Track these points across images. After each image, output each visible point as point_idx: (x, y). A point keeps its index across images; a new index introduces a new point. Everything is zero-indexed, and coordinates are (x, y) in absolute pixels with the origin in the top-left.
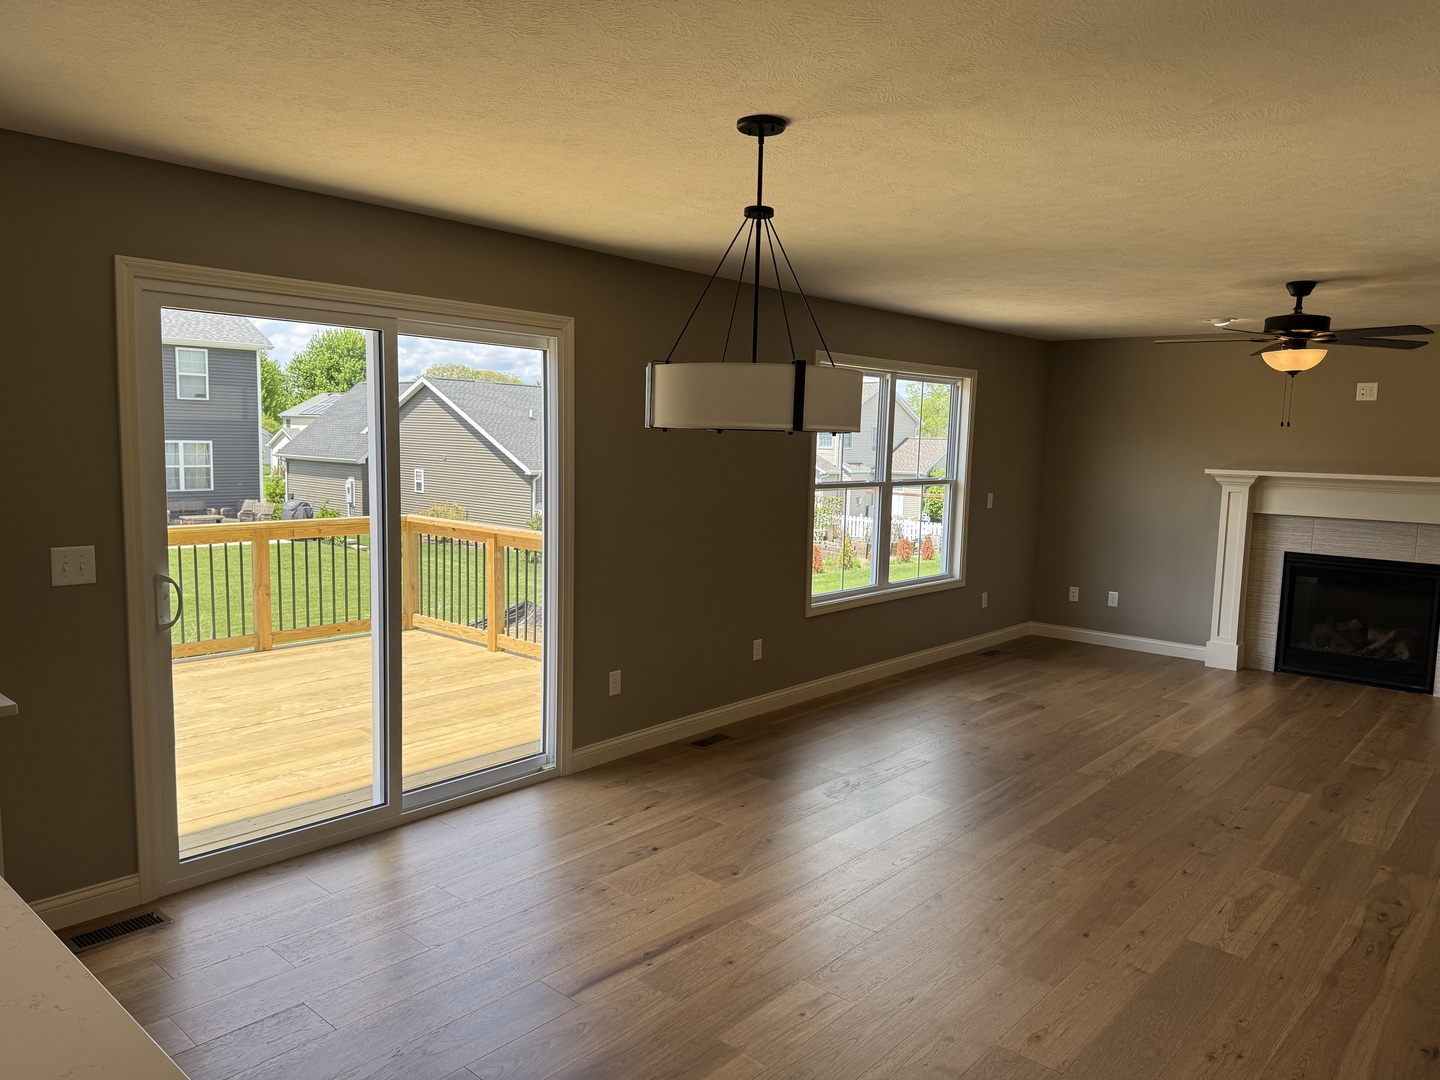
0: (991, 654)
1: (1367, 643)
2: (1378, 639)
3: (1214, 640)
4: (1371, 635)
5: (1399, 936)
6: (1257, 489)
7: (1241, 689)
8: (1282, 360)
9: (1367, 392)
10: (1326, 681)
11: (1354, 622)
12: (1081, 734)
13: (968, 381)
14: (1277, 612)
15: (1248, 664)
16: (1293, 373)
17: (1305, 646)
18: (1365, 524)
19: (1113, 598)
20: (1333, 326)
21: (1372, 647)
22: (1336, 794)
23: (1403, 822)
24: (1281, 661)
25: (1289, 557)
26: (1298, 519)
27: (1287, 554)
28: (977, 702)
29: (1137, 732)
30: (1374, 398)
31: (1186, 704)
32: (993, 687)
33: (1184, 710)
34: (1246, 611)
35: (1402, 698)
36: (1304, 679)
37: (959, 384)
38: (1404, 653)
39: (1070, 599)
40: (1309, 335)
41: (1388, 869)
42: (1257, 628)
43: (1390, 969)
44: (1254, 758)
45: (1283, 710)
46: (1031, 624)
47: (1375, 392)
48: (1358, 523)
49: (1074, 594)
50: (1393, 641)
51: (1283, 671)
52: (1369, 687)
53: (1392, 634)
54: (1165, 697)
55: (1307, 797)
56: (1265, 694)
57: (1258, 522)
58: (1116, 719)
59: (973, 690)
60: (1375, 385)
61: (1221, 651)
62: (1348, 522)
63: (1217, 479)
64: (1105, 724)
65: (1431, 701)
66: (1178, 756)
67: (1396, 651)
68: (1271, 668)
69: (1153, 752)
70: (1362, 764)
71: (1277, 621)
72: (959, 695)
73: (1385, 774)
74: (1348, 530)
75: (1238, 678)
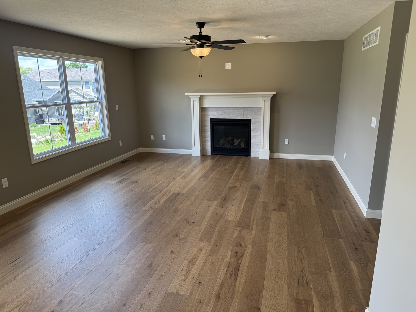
0: (125, 162)
1: (234, 143)
2: (237, 142)
3: (194, 148)
4: (235, 141)
5: (241, 262)
6: (201, 99)
7: (202, 162)
8: (197, 52)
9: (228, 66)
10: (224, 156)
11: (230, 138)
12: (148, 191)
13: (100, 62)
14: (210, 137)
15: (203, 155)
16: (201, 57)
17: (218, 146)
18: (231, 108)
19: (164, 138)
20: (212, 40)
21: (235, 145)
22: (224, 199)
23: (243, 207)
24: (212, 152)
25: (212, 120)
26: (213, 108)
27: (211, 119)
28: (113, 184)
29: (167, 186)
30: (230, 68)
31: (184, 172)
32: (121, 176)
33: (183, 174)
34: (202, 138)
35: (243, 159)
36: (218, 156)
37: (97, 63)
38: (243, 145)
39: (151, 139)
40: (205, 43)
41: (238, 229)
42: (205, 142)
43: (238, 282)
44: (202, 190)
45: (212, 169)
46: (140, 148)
47: (230, 66)
48: (229, 108)
49: (152, 137)
50: (240, 142)
51: (213, 154)
52: (235, 157)
53: (240, 140)
54: (178, 170)
55: (216, 203)
56: (209, 163)
57: (202, 110)
58: (161, 182)
59: (113, 179)
60: (230, 64)
61: (196, 151)
62: (226, 108)
63: (189, 97)
64: (157, 185)
65: (250, 159)
66: (179, 194)
67: (241, 145)
68: (210, 154)
69: (170, 194)
70: (232, 185)
71: (210, 140)
72: (107, 182)
73: (238, 188)
74: (226, 110)
75: (201, 159)
